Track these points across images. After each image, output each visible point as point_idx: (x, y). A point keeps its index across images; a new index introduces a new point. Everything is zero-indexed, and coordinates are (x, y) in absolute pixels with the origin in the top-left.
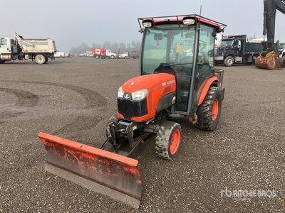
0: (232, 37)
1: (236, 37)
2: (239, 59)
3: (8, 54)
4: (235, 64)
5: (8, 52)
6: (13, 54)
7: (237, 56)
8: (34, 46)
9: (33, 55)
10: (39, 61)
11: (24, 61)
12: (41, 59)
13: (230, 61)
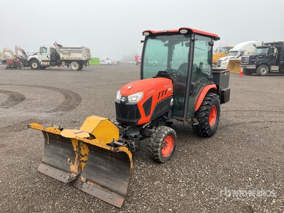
0: (267, 44)
1: (272, 44)
2: (275, 68)
3: (47, 61)
4: (270, 74)
5: (47, 59)
6: (51, 61)
7: (273, 65)
8: (69, 54)
9: (68, 62)
10: (74, 68)
11: (61, 67)
12: (75, 66)
13: (264, 70)
